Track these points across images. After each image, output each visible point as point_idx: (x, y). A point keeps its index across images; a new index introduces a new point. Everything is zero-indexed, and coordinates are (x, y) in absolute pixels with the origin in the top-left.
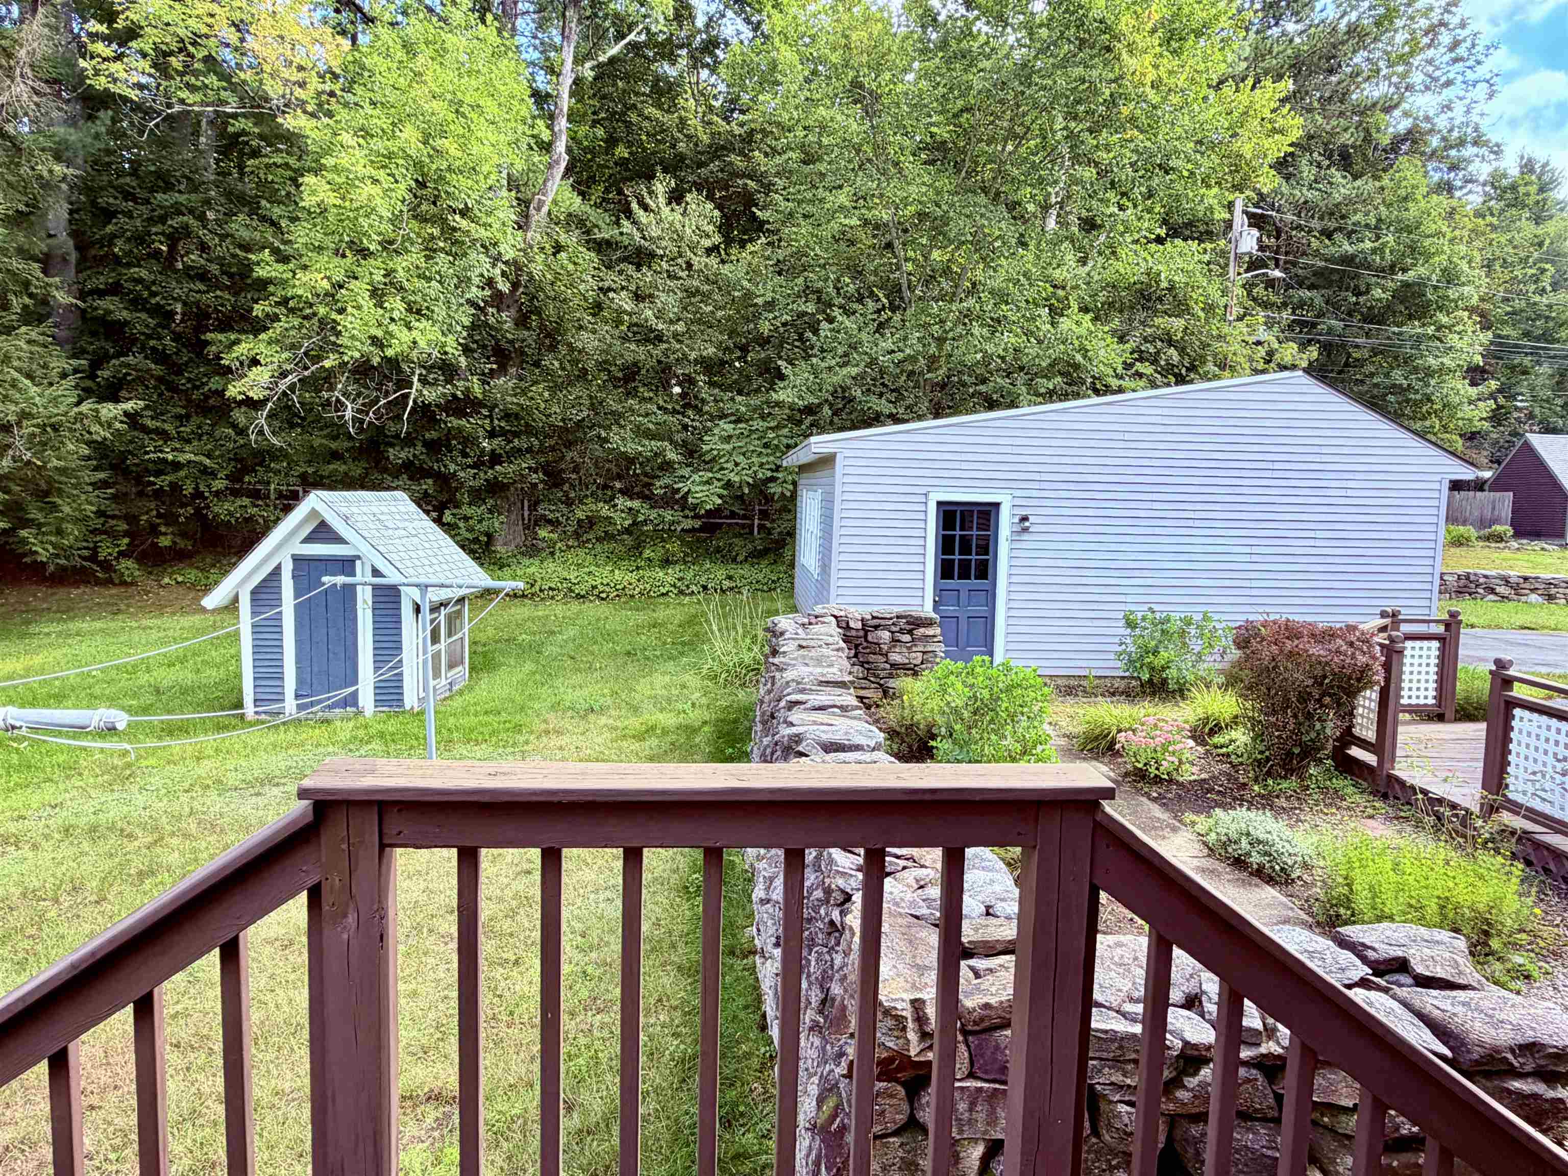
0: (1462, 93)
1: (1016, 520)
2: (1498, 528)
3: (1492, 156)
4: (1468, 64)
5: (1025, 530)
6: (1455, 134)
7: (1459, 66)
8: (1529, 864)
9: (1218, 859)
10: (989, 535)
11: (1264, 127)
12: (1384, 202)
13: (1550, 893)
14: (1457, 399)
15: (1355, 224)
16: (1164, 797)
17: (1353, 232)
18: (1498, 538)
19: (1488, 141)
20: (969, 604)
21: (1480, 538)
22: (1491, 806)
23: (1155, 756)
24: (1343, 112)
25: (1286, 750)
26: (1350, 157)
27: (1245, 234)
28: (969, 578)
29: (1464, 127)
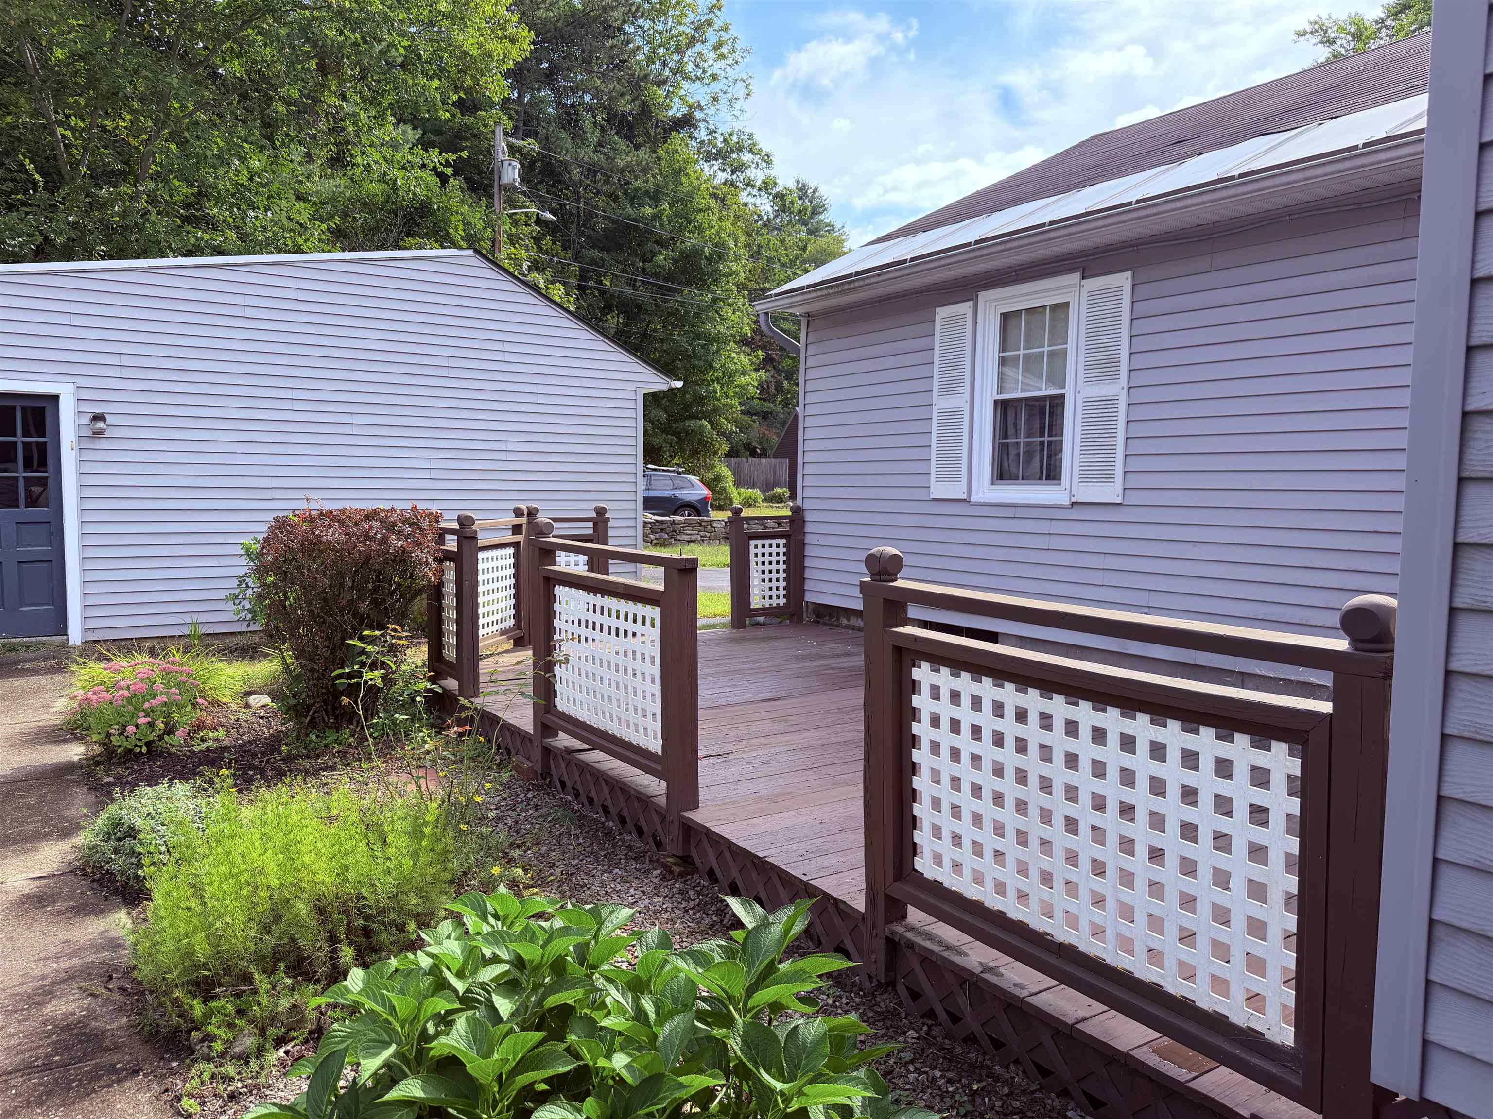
0: (725, 88)
1: (86, 419)
2: (778, 490)
3: (764, 164)
4: (728, 62)
5: (98, 433)
6: (735, 138)
7: (722, 63)
8: (577, 795)
9: (85, 874)
10: (45, 443)
11: (492, 31)
12: (661, 174)
13: (578, 832)
14: (733, 367)
15: (637, 190)
16: (120, 781)
17: (634, 198)
18: (779, 499)
19: (761, 150)
20: (18, 545)
21: (765, 500)
22: (543, 724)
23: (122, 720)
24: (619, 80)
25: (327, 688)
26: (631, 127)
27: (506, 164)
28: (18, 507)
29: (740, 133)
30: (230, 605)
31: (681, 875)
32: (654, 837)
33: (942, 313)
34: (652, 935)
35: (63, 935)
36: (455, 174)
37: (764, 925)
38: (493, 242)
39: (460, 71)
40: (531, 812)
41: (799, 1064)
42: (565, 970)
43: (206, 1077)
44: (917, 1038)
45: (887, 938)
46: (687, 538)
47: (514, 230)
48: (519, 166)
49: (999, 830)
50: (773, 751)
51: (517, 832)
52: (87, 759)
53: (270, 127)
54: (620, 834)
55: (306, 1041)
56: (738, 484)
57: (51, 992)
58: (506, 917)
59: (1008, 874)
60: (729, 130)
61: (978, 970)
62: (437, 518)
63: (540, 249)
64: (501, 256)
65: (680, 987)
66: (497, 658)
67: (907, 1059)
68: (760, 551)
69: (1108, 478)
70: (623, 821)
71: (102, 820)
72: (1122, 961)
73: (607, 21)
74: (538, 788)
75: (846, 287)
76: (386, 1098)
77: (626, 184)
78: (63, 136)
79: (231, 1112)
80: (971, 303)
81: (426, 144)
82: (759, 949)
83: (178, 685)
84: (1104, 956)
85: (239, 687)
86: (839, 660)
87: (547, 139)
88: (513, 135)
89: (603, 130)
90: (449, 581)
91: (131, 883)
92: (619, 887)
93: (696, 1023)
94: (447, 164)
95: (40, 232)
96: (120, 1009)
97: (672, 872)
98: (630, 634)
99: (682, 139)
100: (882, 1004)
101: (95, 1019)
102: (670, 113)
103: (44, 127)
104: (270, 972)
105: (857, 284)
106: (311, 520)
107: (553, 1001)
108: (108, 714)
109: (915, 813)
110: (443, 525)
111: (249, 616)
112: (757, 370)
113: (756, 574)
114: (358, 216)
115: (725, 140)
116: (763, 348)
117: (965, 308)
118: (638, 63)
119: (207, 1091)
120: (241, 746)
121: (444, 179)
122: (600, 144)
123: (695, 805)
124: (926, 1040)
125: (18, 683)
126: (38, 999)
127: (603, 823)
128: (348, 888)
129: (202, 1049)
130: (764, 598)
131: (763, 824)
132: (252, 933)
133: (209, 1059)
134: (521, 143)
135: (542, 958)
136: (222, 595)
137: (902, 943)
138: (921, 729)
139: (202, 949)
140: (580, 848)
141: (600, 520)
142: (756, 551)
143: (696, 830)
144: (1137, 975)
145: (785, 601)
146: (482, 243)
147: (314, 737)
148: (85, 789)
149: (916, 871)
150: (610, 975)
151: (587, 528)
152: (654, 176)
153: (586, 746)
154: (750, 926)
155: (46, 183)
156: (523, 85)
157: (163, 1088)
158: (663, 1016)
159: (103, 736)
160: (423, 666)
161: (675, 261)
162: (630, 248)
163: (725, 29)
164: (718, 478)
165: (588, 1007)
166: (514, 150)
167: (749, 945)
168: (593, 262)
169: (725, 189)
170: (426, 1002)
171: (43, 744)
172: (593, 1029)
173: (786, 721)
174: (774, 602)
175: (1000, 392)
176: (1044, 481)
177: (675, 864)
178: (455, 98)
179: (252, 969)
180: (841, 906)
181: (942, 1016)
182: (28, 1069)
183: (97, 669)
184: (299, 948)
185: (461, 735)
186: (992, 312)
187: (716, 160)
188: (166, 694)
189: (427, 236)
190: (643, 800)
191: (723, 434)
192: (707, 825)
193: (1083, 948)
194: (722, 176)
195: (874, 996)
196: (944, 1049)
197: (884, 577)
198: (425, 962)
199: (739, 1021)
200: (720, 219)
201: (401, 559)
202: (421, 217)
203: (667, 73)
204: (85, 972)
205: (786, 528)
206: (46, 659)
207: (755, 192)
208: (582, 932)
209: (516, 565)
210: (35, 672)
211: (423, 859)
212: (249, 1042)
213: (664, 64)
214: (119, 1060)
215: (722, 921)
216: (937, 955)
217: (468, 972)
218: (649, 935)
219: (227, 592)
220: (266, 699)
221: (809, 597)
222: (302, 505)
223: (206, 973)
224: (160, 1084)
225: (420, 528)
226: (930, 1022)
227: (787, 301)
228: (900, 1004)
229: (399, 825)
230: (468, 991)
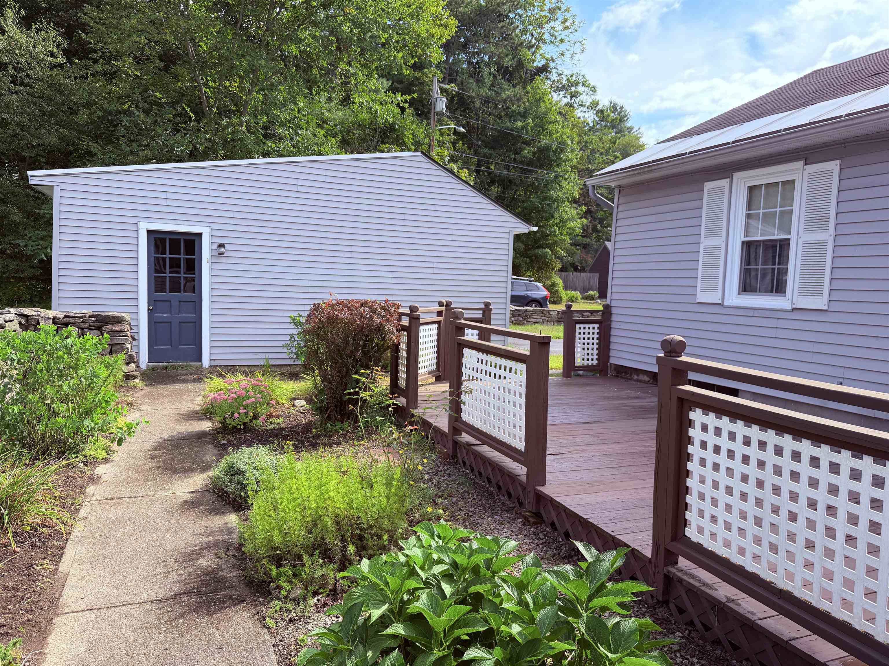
0: (568, 48)
1: (215, 247)
2: (591, 292)
3: (591, 93)
4: (571, 31)
5: (221, 254)
6: (574, 78)
7: (567, 32)
8: (472, 470)
9: (214, 492)
10: (194, 259)
11: (434, 22)
12: (528, 101)
13: (473, 491)
14: (566, 217)
15: (513, 111)
16: (230, 443)
17: (512, 116)
18: (592, 298)
19: (590, 84)
20: (180, 312)
21: (583, 298)
22: (454, 427)
23: (232, 410)
24: (505, 46)
25: (337, 399)
26: (511, 74)
27: (438, 99)
28: (179, 292)
29: (578, 74)
30: (285, 350)
31: (535, 523)
32: (518, 499)
33: (709, 186)
34: (530, 558)
35: (204, 524)
36: (410, 106)
37: (598, 560)
38: (429, 146)
39: (415, 46)
40: (446, 477)
41: (620, 643)
42: (480, 573)
43: (278, 608)
44: (682, 637)
45: (665, 575)
46: (534, 320)
47: (441, 138)
48: (446, 101)
49: (743, 516)
50: (591, 454)
51: (439, 488)
52: (213, 430)
53: (310, 83)
54: (498, 496)
55: (328, 595)
56: (566, 288)
57: (199, 554)
58: (445, 538)
59: (747, 543)
60: (571, 73)
61: (724, 600)
62: (398, 307)
63: (455, 149)
64: (434, 154)
65: (547, 591)
66: (426, 387)
67: (676, 649)
68: (582, 331)
69: (819, 293)
70: (499, 488)
71: (223, 464)
72: (824, 605)
73: (499, 11)
74: (450, 464)
75: (646, 170)
76: (386, 632)
77: (507, 108)
78: (205, 92)
79: (290, 629)
80: (728, 180)
81: (393, 89)
82: (596, 574)
83: (261, 392)
84: (811, 601)
85: (291, 395)
86: (631, 401)
87: (462, 83)
88: (442, 82)
89: (494, 76)
90: (403, 342)
91: (237, 499)
92: (498, 527)
93: (559, 613)
94: (406, 101)
95: (192, 144)
96: (234, 567)
97: (529, 521)
98: (502, 377)
99: (542, 80)
100: (659, 614)
101: (221, 570)
102: (535, 64)
103: (196, 87)
104: (311, 555)
105: (653, 168)
106: (332, 306)
107: (473, 589)
108: (225, 407)
109: (687, 501)
110: (401, 310)
111: (295, 356)
112: (581, 218)
113: (579, 345)
114: (355, 132)
115: (568, 79)
116: (586, 204)
117: (724, 183)
118: (517, 36)
119: (278, 615)
120: (291, 428)
121: (403, 110)
122: (492, 85)
123: (544, 484)
124: (687, 638)
125: (178, 386)
126: (194, 557)
127: (488, 488)
128: (353, 512)
129: (275, 593)
130: (583, 360)
131: (586, 499)
132: (303, 533)
133: (279, 599)
134: (447, 86)
135: (468, 564)
136: (281, 344)
137: (675, 579)
138: (693, 449)
139: (277, 540)
140: (474, 502)
141: (487, 309)
142: (580, 331)
143: (544, 498)
144: (833, 615)
145: (597, 362)
146: (423, 147)
147: (329, 425)
148: (213, 446)
149: (686, 536)
150: (506, 578)
151: (479, 315)
152: (524, 103)
153: (479, 442)
154: (590, 560)
155: (196, 117)
156: (449, 52)
157: (256, 612)
158: (538, 607)
159: (222, 418)
160: (386, 389)
161: (534, 153)
162: (507, 146)
163: (568, 10)
164: (554, 285)
165: (491, 595)
166: (443, 90)
167: (590, 571)
168: (485, 156)
169: (567, 108)
170: (406, 582)
171: (190, 420)
172: (497, 608)
173: (598, 437)
174: (590, 363)
175: (746, 236)
176: (774, 294)
177: (531, 517)
178: (413, 61)
179: (302, 552)
180: (636, 552)
181: (699, 626)
182: (189, 593)
183: (218, 382)
184: (326, 543)
185: (411, 430)
186: (742, 184)
187: (562, 91)
188: (255, 397)
189: (392, 143)
190: (512, 477)
191: (558, 258)
192: (552, 496)
193: (796, 594)
194: (565, 101)
195: (655, 609)
196: (699, 646)
197: (672, 354)
198: (402, 559)
199: (585, 614)
200: (563, 127)
201: (379, 329)
202: (390, 132)
203: (534, 41)
204: (215, 545)
205: (598, 317)
206: (191, 374)
207: (585, 109)
208: (490, 552)
209: (438, 334)
210: (186, 381)
211: (392, 500)
212: (299, 592)
213: (532, 35)
214: (234, 593)
215: (559, 554)
216: (698, 588)
217: (426, 567)
218: (527, 558)
219: (284, 343)
220: (303, 403)
221: (612, 361)
222: (328, 296)
223: (278, 552)
224: (255, 609)
225: (390, 312)
226: (690, 628)
227: (607, 178)
228: (672, 615)
229: (379, 479)
230: (427, 578)
